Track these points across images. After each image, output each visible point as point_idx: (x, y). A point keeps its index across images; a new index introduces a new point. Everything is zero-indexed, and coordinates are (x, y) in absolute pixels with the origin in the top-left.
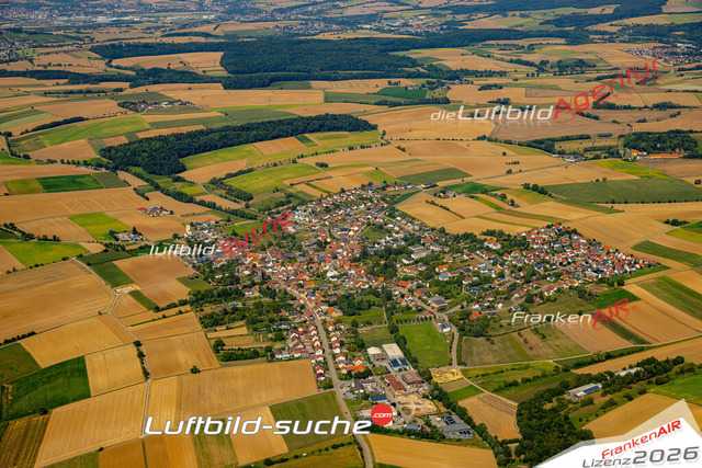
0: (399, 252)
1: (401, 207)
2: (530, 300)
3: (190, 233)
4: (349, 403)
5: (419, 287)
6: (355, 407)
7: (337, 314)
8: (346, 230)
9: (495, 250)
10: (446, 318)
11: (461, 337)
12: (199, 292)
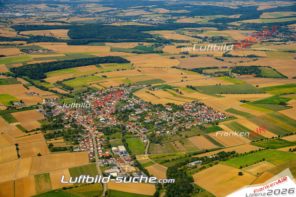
0: (131, 111)
1: (134, 94)
2: (180, 130)
3: (45, 103)
4: (101, 167)
5: (137, 125)
6: (103, 169)
7: (102, 134)
8: (110, 102)
9: (170, 111)
10: (146, 136)
11: (150, 143)
12: (45, 125)
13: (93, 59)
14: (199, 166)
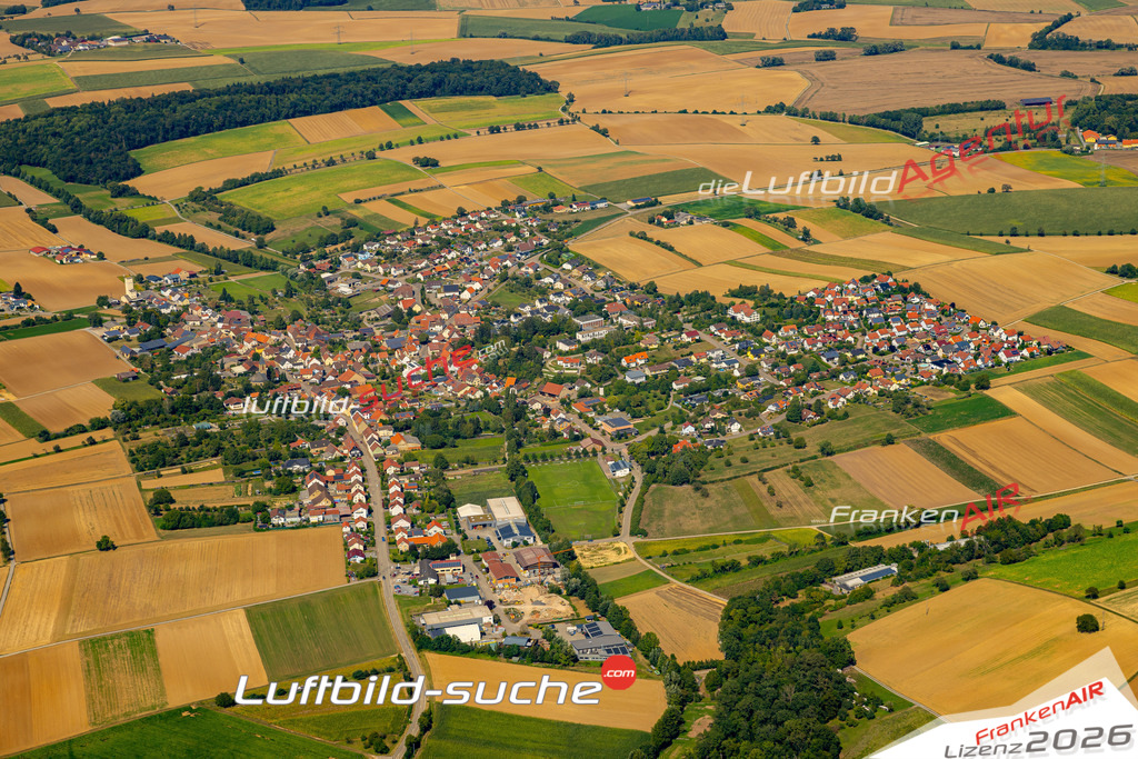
0: (555, 330)
1: (574, 246)
2: (796, 415)
3: (133, 296)
4: (403, 601)
5: (583, 395)
6: (414, 608)
7: (408, 444)
8: (455, 288)
9: (747, 325)
10: (625, 451)
11: (646, 484)
12: (135, 403)
13: (371, 77)
14: (886, 591)
